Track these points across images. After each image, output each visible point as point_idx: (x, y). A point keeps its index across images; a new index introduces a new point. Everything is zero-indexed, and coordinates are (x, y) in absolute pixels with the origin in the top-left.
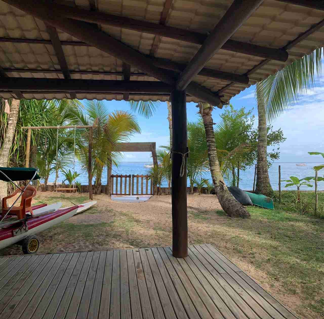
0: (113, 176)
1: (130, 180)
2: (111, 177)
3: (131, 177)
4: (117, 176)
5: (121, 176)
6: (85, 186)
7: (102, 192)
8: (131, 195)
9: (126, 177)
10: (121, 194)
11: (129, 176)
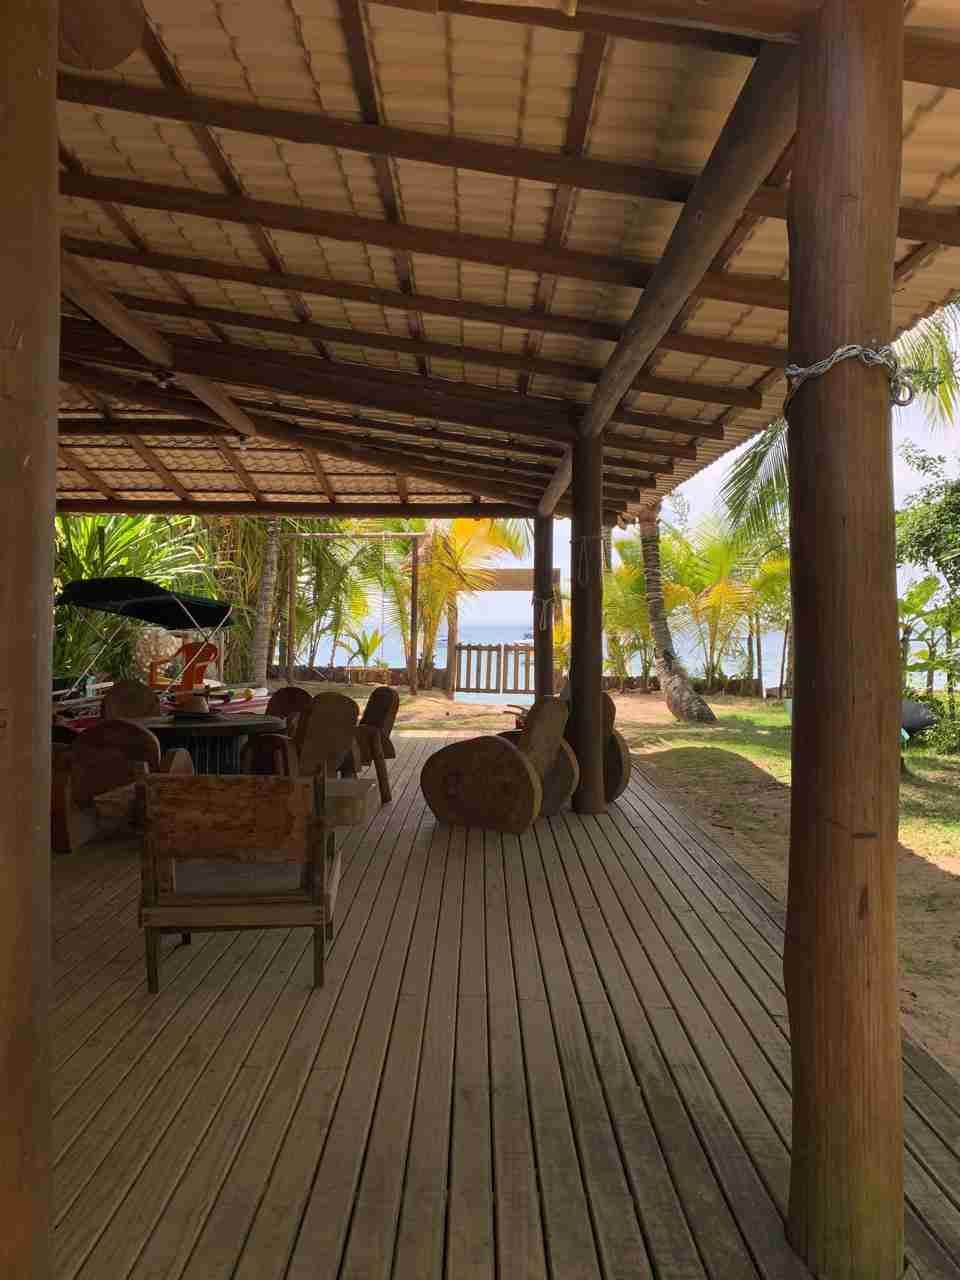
0: (460, 648)
1: (499, 656)
2: (455, 649)
3: (503, 650)
4: (469, 648)
5: (479, 649)
6: (397, 672)
7: (434, 684)
8: (501, 691)
9: (490, 649)
10: (478, 690)
11: (498, 648)
